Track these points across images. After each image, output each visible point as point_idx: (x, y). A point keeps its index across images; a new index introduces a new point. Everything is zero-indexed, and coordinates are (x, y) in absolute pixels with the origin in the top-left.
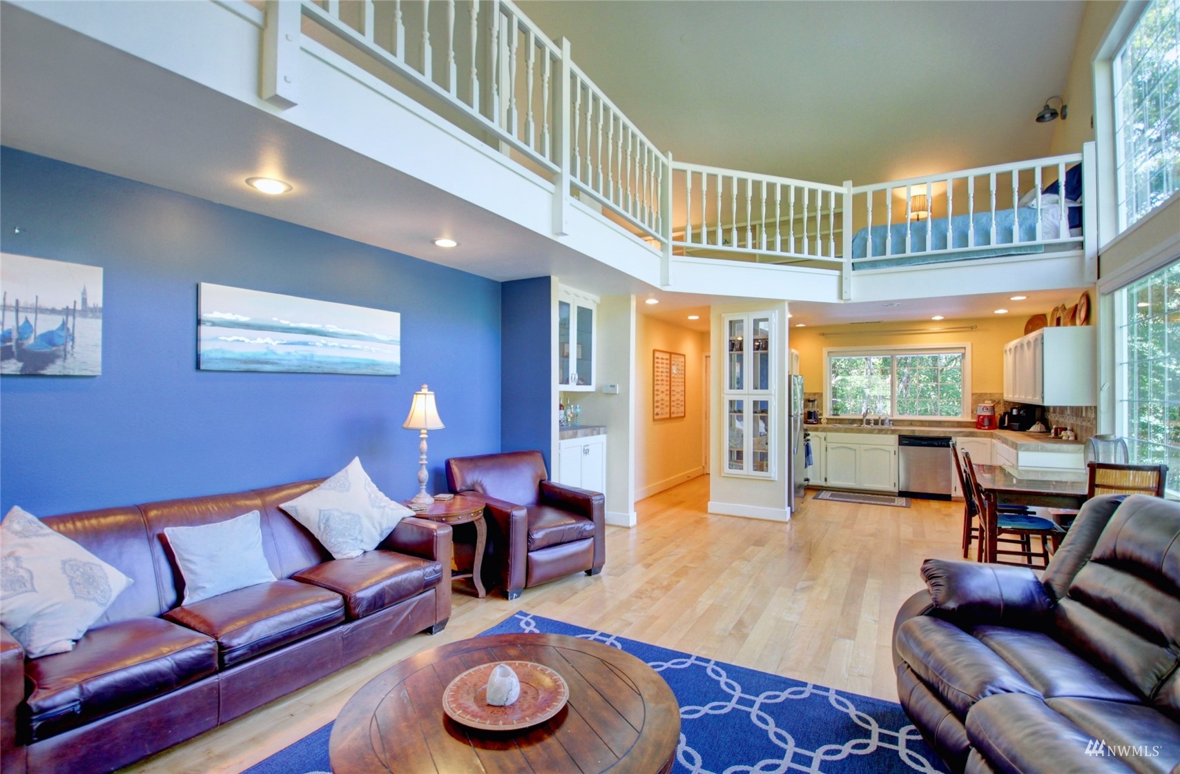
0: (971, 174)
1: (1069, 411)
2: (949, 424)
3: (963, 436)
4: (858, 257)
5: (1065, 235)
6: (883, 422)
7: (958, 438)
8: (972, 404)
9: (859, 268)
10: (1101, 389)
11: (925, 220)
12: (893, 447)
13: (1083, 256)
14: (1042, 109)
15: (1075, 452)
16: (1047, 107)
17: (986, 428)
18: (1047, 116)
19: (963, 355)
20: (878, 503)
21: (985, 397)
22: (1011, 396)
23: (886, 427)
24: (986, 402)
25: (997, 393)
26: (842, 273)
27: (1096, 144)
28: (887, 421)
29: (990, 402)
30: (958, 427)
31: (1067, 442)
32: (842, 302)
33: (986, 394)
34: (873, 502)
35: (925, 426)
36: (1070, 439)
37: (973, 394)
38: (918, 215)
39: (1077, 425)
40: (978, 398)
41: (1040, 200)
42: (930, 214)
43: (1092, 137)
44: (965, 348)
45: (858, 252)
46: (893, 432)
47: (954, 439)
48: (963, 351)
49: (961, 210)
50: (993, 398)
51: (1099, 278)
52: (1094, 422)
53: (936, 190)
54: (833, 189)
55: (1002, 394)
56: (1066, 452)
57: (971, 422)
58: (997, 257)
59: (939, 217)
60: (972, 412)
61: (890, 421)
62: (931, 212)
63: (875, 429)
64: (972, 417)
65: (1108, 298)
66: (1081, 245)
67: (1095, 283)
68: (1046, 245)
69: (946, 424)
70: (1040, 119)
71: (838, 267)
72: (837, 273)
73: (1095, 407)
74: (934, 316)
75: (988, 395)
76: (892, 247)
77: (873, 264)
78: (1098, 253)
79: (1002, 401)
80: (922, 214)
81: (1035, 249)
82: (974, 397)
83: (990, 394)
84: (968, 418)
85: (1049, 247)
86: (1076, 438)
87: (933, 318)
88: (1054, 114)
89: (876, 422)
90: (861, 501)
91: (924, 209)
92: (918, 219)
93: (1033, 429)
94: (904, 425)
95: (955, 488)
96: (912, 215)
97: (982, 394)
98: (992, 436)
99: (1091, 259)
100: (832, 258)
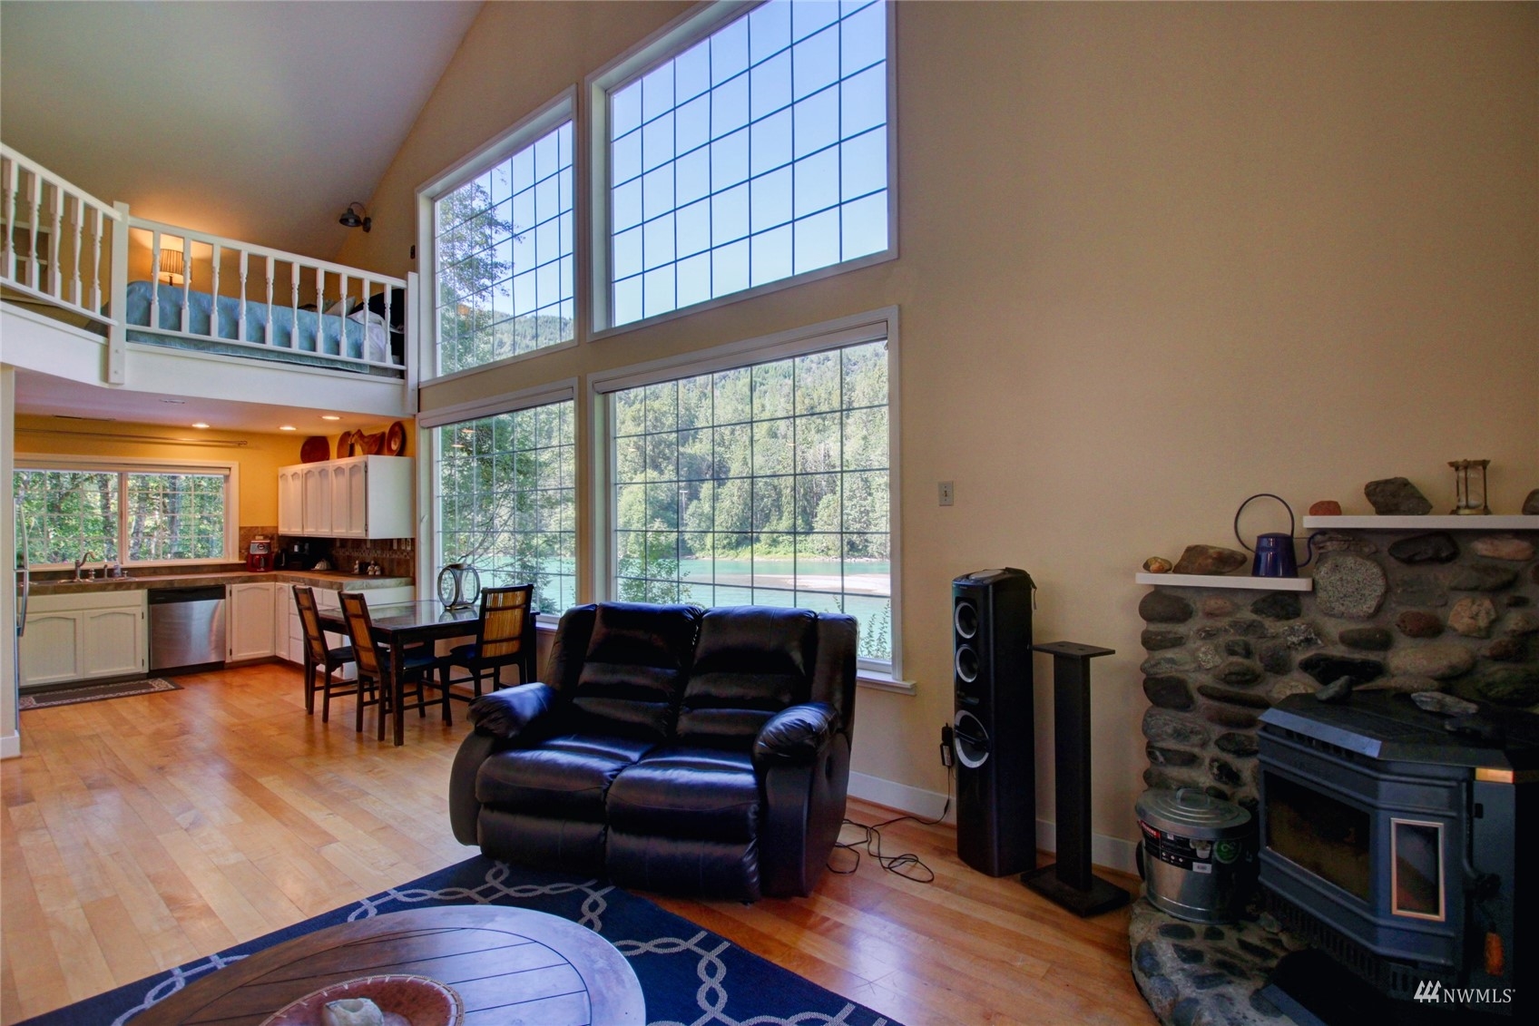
0: (247, 249)
1: (369, 545)
2: (211, 569)
3: (241, 582)
4: (135, 323)
5: (389, 362)
6: (111, 572)
7: (234, 585)
8: (240, 541)
9: (137, 340)
10: (421, 521)
11: (182, 286)
12: (140, 608)
13: (404, 386)
14: (346, 212)
15: (398, 586)
16: (350, 211)
17: (262, 569)
18: (352, 221)
19: (227, 478)
20: (131, 693)
21: (256, 532)
22: (286, 530)
23: (117, 579)
24: (257, 537)
25: (270, 527)
26: (108, 342)
27: (419, 277)
28: (118, 571)
29: (262, 537)
30: (221, 572)
31: (374, 577)
32: (106, 386)
33: (257, 527)
34: (121, 694)
35: (177, 574)
36: (377, 573)
37: (241, 528)
38: (171, 278)
39: (383, 559)
40: (246, 535)
41: (366, 316)
42: (189, 281)
43: (415, 269)
44: (230, 469)
45: (137, 315)
46: (139, 586)
47: (228, 588)
48: (227, 472)
49: (230, 288)
50: (265, 533)
51: (419, 411)
52: (412, 554)
53: (197, 251)
54: (102, 208)
55: (277, 528)
56: (377, 587)
57: (238, 564)
58: (326, 368)
59: (201, 288)
60: (240, 552)
61: (123, 569)
62: (191, 279)
63: (109, 584)
64: (240, 558)
65: (427, 431)
66: (402, 374)
67: (415, 416)
68: (372, 367)
69: (205, 569)
70: (344, 221)
71: (104, 330)
72: (101, 339)
73: (413, 540)
74: (196, 422)
75: (260, 529)
76: (191, 322)
77: (160, 339)
78: (418, 385)
79: (275, 537)
80: (178, 279)
81: (358, 368)
82: (242, 532)
83: (262, 528)
84: (234, 559)
85: (375, 369)
86: (382, 570)
87: (194, 426)
88: (358, 222)
89: (99, 573)
90: (102, 696)
91: (182, 273)
92: (171, 283)
93: (317, 567)
94: (144, 575)
95: (231, 651)
96: (165, 276)
97: (252, 527)
98: (275, 579)
99: (413, 390)
100: (96, 314)
